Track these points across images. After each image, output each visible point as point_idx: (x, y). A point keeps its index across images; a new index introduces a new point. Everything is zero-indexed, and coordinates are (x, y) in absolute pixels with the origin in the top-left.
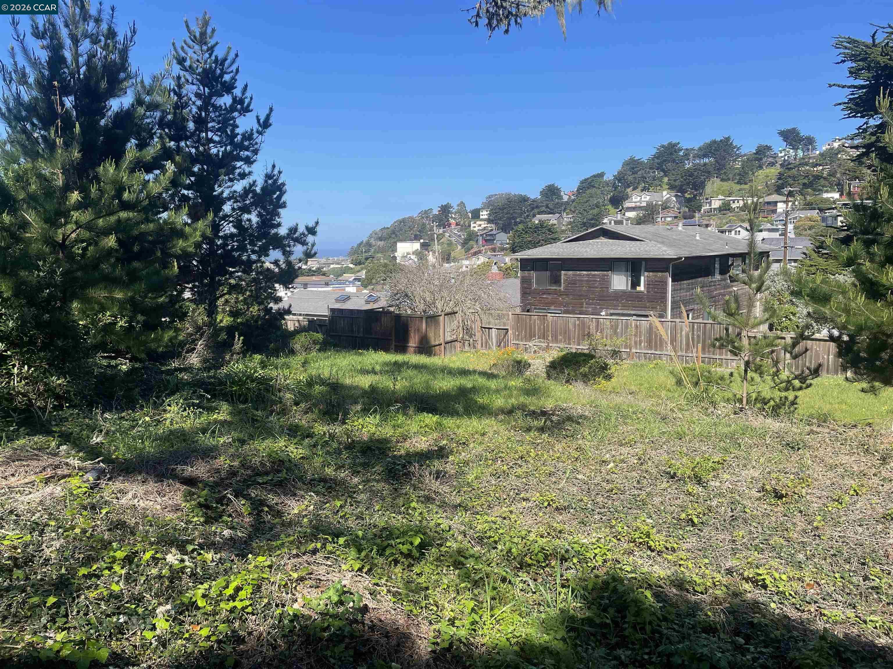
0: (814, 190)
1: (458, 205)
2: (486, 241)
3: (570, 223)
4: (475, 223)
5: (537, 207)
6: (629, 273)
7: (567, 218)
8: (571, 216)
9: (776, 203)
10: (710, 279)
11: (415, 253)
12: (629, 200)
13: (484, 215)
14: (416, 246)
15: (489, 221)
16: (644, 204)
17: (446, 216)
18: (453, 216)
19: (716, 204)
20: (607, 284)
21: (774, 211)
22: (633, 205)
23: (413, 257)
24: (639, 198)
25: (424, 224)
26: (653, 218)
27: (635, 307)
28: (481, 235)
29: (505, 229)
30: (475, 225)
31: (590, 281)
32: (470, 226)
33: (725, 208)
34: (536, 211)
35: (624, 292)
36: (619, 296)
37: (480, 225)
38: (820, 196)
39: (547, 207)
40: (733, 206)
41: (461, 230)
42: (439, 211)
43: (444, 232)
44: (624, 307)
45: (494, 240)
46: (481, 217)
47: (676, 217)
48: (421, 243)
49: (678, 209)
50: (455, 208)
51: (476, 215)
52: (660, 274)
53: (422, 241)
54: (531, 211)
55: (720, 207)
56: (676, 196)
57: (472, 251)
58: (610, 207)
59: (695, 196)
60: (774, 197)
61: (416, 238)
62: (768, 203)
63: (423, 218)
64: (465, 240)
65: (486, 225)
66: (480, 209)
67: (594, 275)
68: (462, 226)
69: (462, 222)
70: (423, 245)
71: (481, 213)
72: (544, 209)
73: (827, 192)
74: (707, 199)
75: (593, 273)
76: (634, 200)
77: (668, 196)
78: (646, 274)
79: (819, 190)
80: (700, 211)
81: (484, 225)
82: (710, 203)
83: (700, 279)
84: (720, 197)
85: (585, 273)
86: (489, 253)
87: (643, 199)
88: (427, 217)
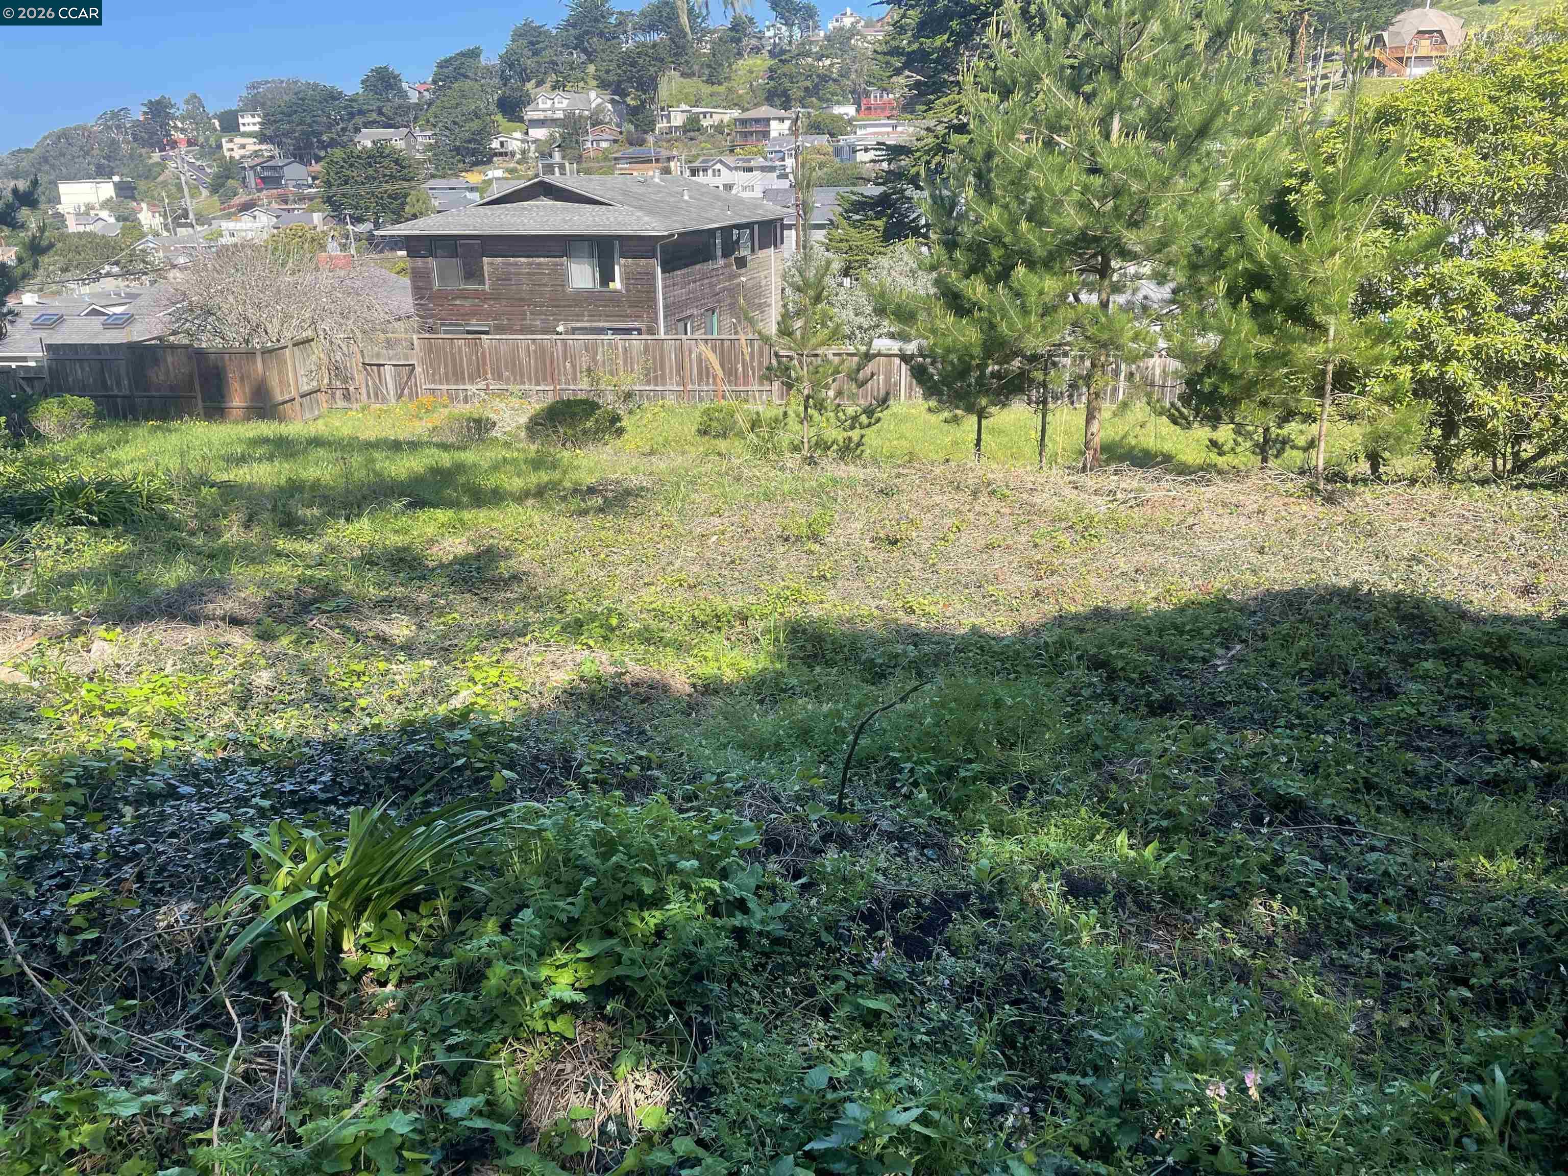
0: (820, 99)
1: (187, 102)
2: (263, 179)
3: (430, 147)
4: (231, 141)
5: (361, 112)
6: (596, 261)
7: (423, 138)
8: (429, 133)
9: (768, 120)
10: (710, 265)
11: (105, 205)
12: (532, 105)
13: (250, 123)
14: (107, 190)
15: (262, 138)
16: (560, 115)
17: (164, 125)
18: (180, 125)
19: (678, 120)
20: (561, 278)
21: (766, 134)
22: (540, 115)
23: (104, 214)
24: (549, 102)
25: (113, 142)
26: (577, 142)
27: (608, 316)
28: (252, 168)
29: (301, 154)
30: (230, 145)
31: (534, 274)
32: (220, 146)
33: (692, 127)
34: (359, 120)
35: (590, 292)
36: (583, 299)
37: (243, 147)
38: (828, 111)
39: (380, 112)
40: (705, 123)
41: (202, 156)
42: (145, 113)
43: (164, 159)
44: (593, 316)
45: (281, 178)
46: (242, 129)
47: (615, 141)
48: (115, 184)
49: (618, 126)
50: (181, 108)
51: (230, 124)
52: (643, 262)
53: (116, 178)
54: (349, 120)
55: (684, 126)
56: (612, 101)
57: (237, 200)
58: (499, 117)
59: (643, 103)
60: (764, 111)
61: (102, 172)
62: (757, 121)
63: (110, 128)
64: (217, 176)
65: (257, 147)
66: (236, 112)
67: (539, 264)
68: (202, 146)
69: (201, 139)
70: (121, 188)
71: (241, 121)
72: (374, 116)
73: (838, 103)
74: (662, 109)
75: (538, 260)
76: (541, 106)
77: (599, 100)
78: (622, 261)
79: (828, 100)
80: (653, 130)
81: (252, 145)
82: (668, 117)
83: (698, 267)
84: (684, 107)
85: (523, 260)
86: (274, 205)
87: (557, 105)
88: (118, 127)
